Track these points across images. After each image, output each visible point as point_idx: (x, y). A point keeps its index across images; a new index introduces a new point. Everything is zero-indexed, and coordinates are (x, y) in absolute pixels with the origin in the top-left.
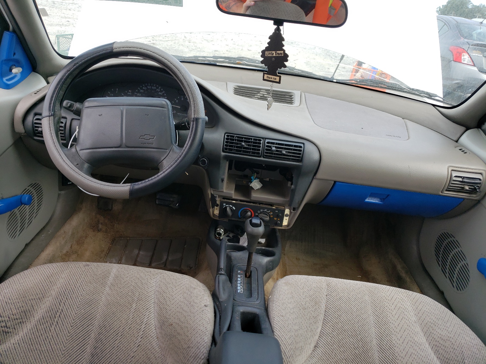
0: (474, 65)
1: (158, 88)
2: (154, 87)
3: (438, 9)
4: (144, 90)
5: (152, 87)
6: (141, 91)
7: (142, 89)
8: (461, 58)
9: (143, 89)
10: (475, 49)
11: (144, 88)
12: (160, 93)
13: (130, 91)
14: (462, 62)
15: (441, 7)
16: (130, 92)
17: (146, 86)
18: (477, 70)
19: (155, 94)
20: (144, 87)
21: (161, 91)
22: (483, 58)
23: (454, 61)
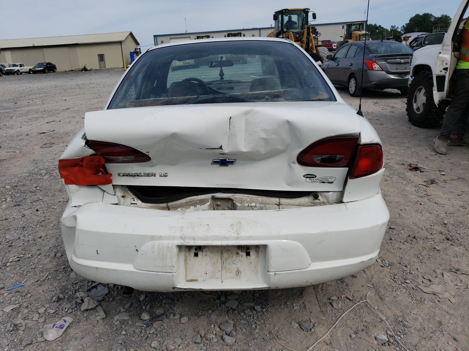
0: (382, 70)
3: (403, 28)
8: (373, 67)
10: (380, 59)
14: (374, 69)
15: (405, 26)
18: (385, 73)
22: (387, 64)
23: (369, 70)
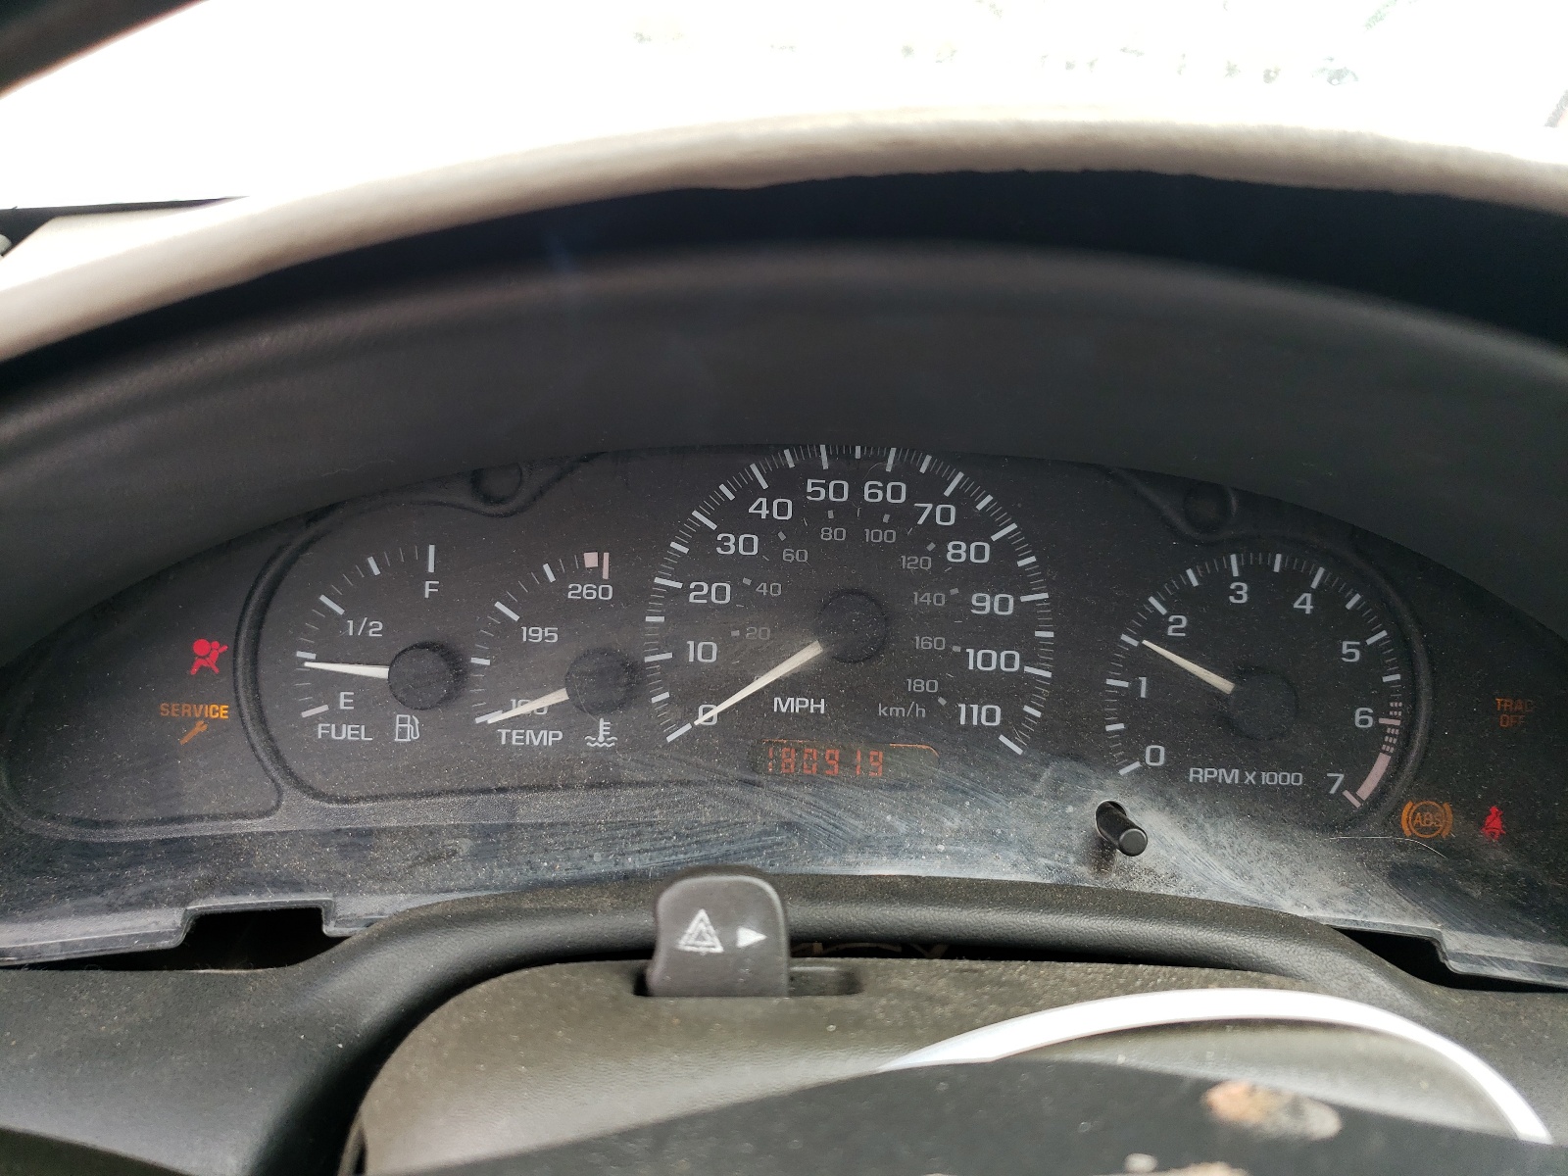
1: (928, 488)
2: (886, 478)
4: (765, 528)
5: (856, 491)
6: (733, 544)
7: (734, 518)
9: (755, 525)
11: (760, 508)
12: (959, 552)
13: (591, 559)
16: (594, 576)
17: (785, 484)
19: (909, 563)
20: (762, 493)
21: (973, 527)
